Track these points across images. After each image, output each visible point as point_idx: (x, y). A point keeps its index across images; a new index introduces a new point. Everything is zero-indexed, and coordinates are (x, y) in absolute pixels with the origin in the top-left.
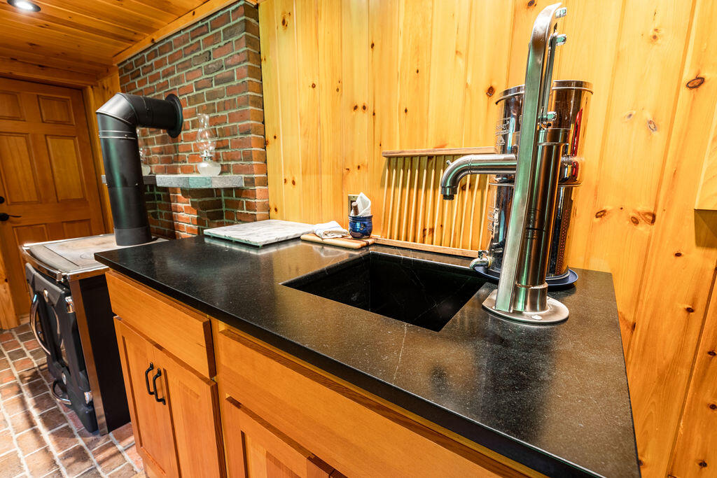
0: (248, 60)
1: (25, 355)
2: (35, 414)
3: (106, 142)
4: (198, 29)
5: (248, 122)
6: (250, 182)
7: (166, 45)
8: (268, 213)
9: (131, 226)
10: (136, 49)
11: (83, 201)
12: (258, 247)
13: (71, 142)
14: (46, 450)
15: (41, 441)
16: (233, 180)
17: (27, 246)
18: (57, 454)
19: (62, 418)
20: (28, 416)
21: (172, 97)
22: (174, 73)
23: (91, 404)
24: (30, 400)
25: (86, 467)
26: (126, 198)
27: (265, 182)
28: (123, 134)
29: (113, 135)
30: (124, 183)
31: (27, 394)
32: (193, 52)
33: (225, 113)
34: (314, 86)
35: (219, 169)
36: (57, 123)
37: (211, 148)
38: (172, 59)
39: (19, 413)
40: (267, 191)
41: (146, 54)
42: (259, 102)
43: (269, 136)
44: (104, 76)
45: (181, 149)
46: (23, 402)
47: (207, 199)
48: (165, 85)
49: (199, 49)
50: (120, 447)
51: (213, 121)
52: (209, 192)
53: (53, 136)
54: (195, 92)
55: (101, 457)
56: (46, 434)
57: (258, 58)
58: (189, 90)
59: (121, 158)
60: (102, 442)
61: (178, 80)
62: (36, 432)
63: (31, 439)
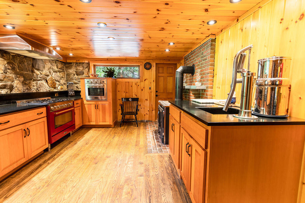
0: (211, 54)
1: (155, 127)
2: (155, 137)
3: (177, 78)
4: (201, 47)
5: (209, 71)
6: (207, 87)
7: (194, 52)
8: (212, 97)
9: (179, 98)
10: (188, 53)
11: (172, 93)
12: (201, 103)
13: (172, 78)
14: (155, 143)
15: (154, 141)
16: (203, 87)
17: (159, 101)
18: (156, 144)
19: (158, 139)
20: (153, 136)
21: (193, 65)
22: (195, 59)
23: (163, 136)
24: (154, 134)
25: (160, 148)
26: (179, 91)
27: (212, 88)
28: (180, 76)
29: (178, 76)
30: (179, 88)
31: (154, 133)
32: (199, 53)
33: (204, 69)
34: (227, 59)
35: (201, 84)
36: (170, 73)
37: (200, 78)
38: (195, 55)
39: (152, 136)
40: (212, 90)
41: (190, 54)
42: (213, 65)
43: (215, 74)
44: (181, 60)
45: (194, 79)
46: (153, 134)
47: (196, 92)
48: (193, 62)
49: (201, 52)
50: (167, 148)
51: (201, 71)
52: (197, 90)
53: (169, 77)
54: (198, 63)
55: (163, 148)
56: (155, 140)
57: (214, 53)
58: (197, 63)
59: (179, 82)
60: (164, 145)
61: (195, 61)
62: (154, 139)
63: (153, 140)
